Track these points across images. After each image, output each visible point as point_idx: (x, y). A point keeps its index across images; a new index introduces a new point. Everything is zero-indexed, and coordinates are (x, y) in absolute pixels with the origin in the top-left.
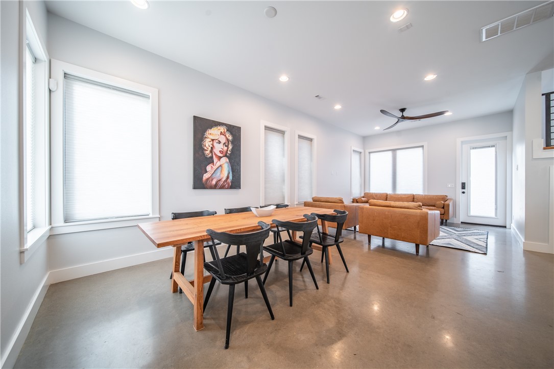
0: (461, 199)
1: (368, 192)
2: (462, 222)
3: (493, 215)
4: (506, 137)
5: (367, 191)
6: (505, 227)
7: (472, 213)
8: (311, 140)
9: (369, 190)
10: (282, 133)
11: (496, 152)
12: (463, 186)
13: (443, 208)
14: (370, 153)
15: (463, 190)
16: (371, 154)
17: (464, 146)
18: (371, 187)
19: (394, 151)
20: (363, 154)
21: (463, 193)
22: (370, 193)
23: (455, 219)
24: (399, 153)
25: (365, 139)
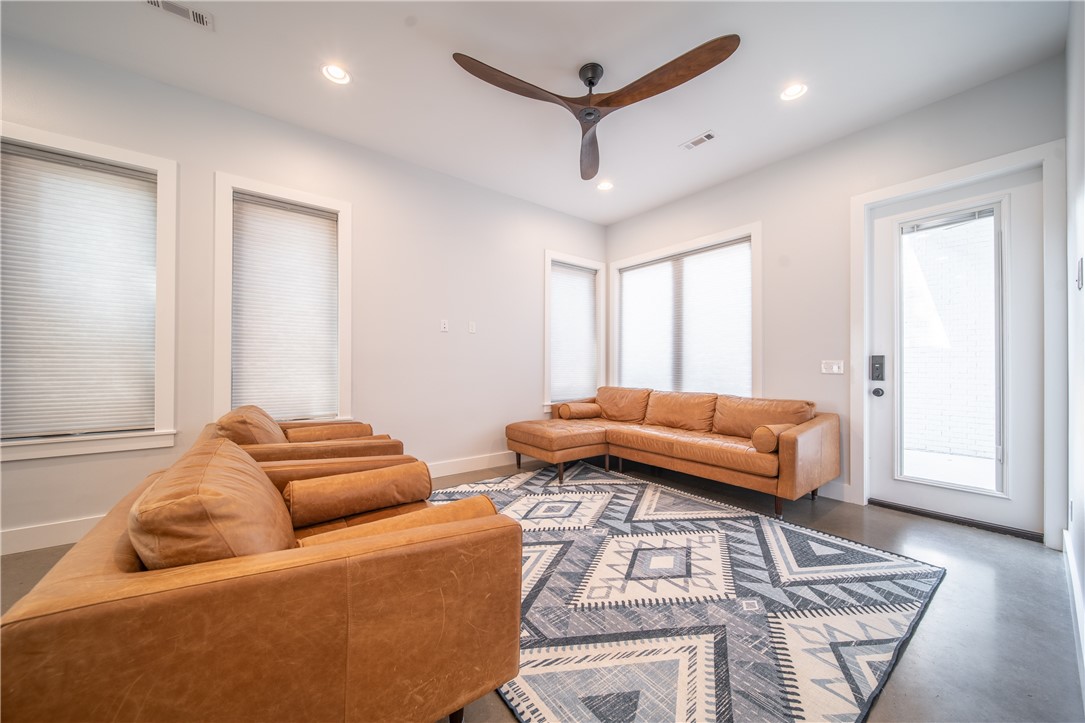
0: (866, 415)
1: (616, 385)
2: (872, 502)
3: (989, 484)
4: (1040, 166)
5: (614, 384)
6: (1038, 538)
7: (909, 472)
8: (332, 217)
9: (620, 381)
10: (146, 178)
11: (999, 236)
12: (877, 368)
13: (776, 452)
14: (621, 271)
15: (878, 384)
16: (626, 275)
17: (878, 222)
18: (625, 372)
19: (677, 258)
20: (601, 276)
21: (878, 393)
22: (623, 389)
23: (846, 485)
24: (689, 263)
25: (606, 231)
